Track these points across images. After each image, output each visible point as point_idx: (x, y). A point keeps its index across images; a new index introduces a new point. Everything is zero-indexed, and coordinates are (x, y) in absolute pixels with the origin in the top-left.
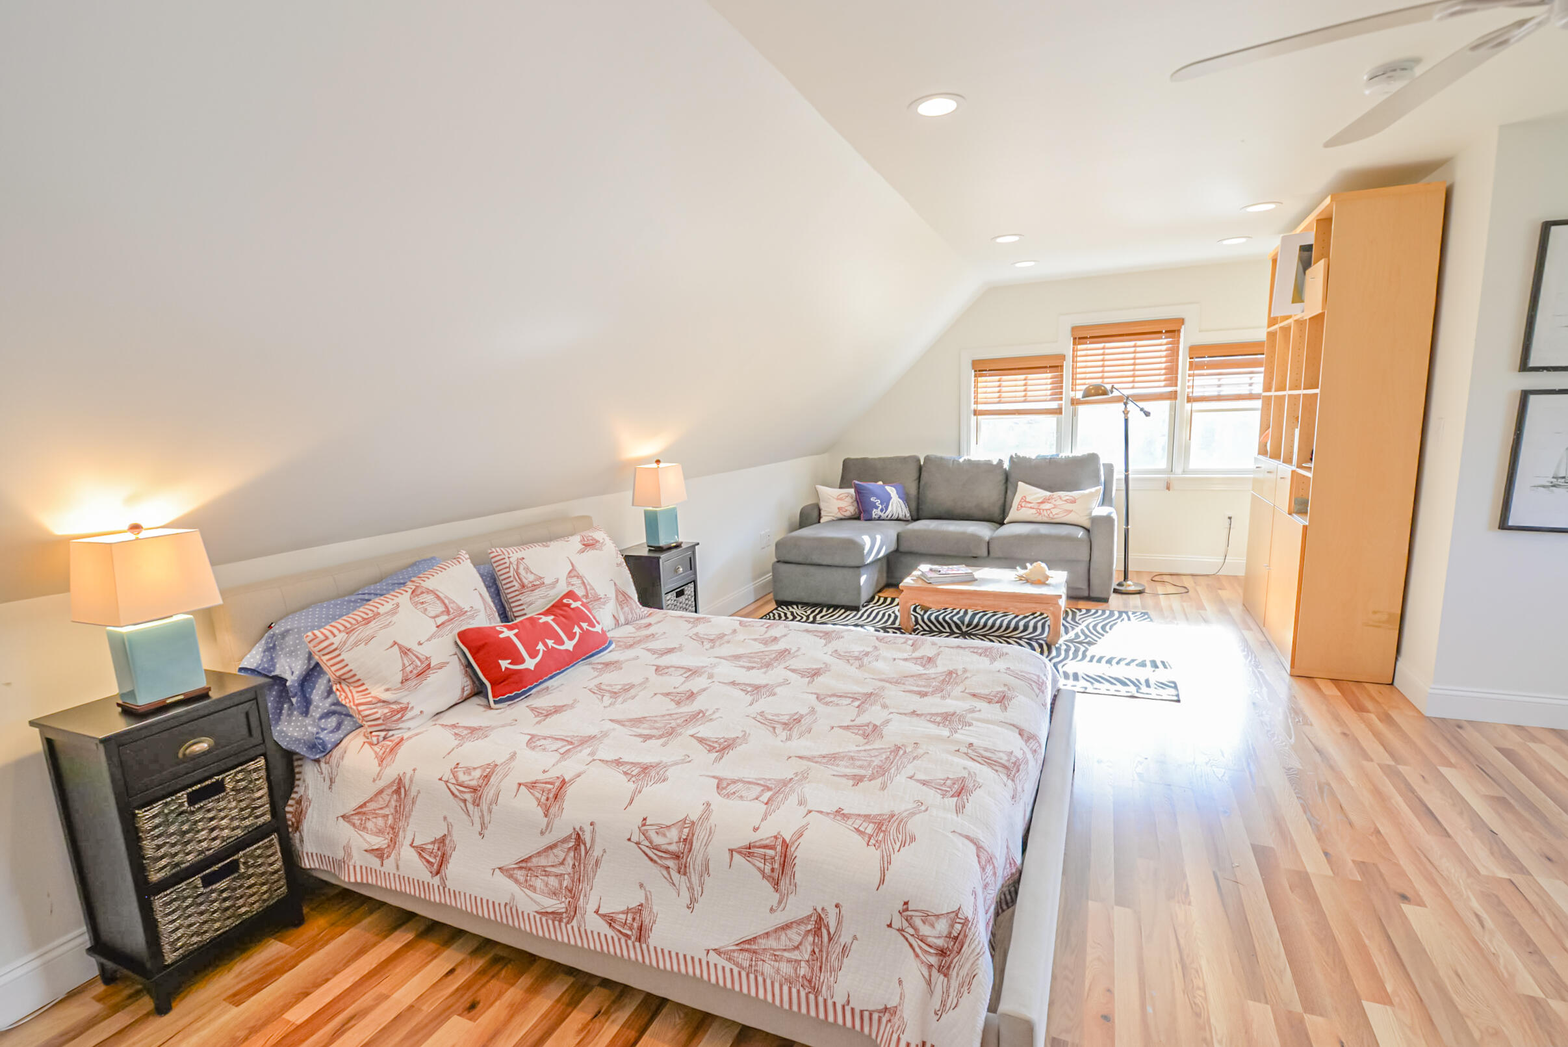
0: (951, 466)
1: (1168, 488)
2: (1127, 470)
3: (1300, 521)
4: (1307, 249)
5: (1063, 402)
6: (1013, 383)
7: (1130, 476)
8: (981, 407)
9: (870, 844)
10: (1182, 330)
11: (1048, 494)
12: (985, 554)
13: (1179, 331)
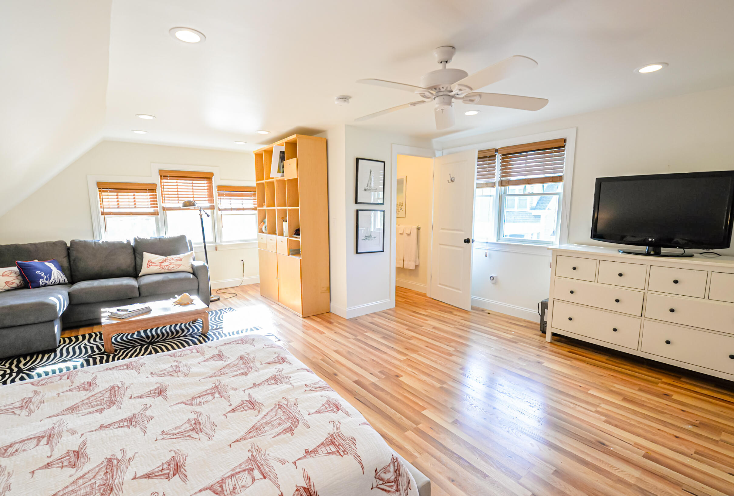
0: (94, 246)
1: (216, 250)
2: (204, 242)
3: (297, 259)
4: (282, 153)
5: (158, 209)
6: (126, 198)
7: (206, 245)
8: (106, 210)
9: (342, 455)
10: (213, 178)
11: (164, 257)
12: (138, 295)
13: (212, 178)
